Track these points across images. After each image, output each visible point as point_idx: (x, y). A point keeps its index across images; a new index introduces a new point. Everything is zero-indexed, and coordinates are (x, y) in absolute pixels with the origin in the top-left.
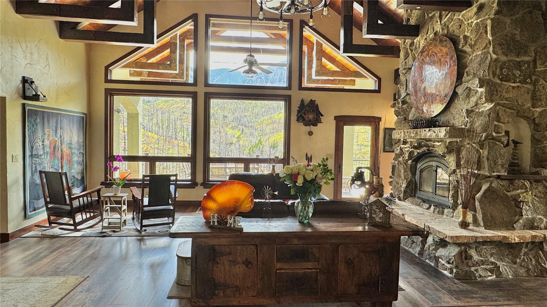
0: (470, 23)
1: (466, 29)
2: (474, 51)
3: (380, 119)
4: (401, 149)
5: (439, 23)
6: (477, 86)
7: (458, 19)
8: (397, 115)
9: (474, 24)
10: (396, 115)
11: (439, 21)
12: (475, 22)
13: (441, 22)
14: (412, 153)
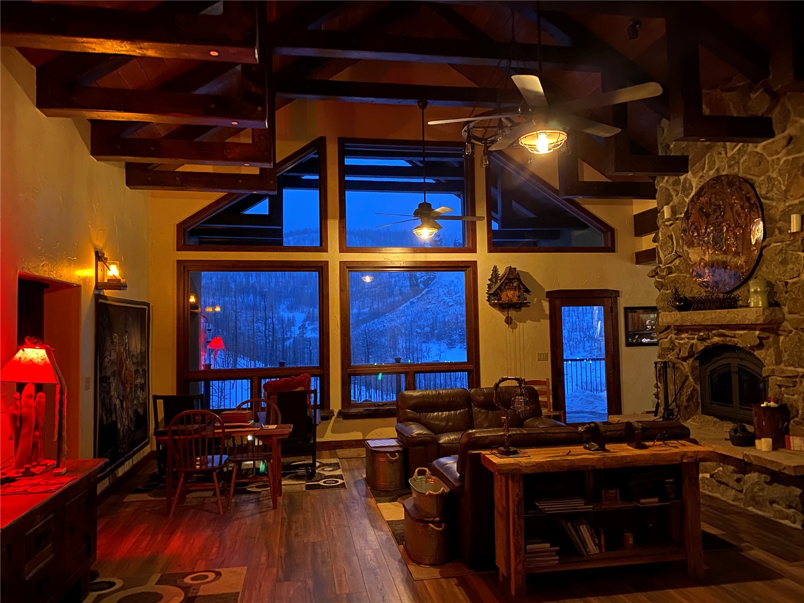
0: (776, 160)
1: (770, 167)
2: (787, 198)
3: (617, 293)
4: (672, 342)
5: (723, 155)
6: (799, 248)
7: (755, 152)
8: (660, 288)
9: (782, 162)
10: (658, 289)
11: (723, 153)
12: (785, 158)
13: (726, 154)
14: (694, 347)
